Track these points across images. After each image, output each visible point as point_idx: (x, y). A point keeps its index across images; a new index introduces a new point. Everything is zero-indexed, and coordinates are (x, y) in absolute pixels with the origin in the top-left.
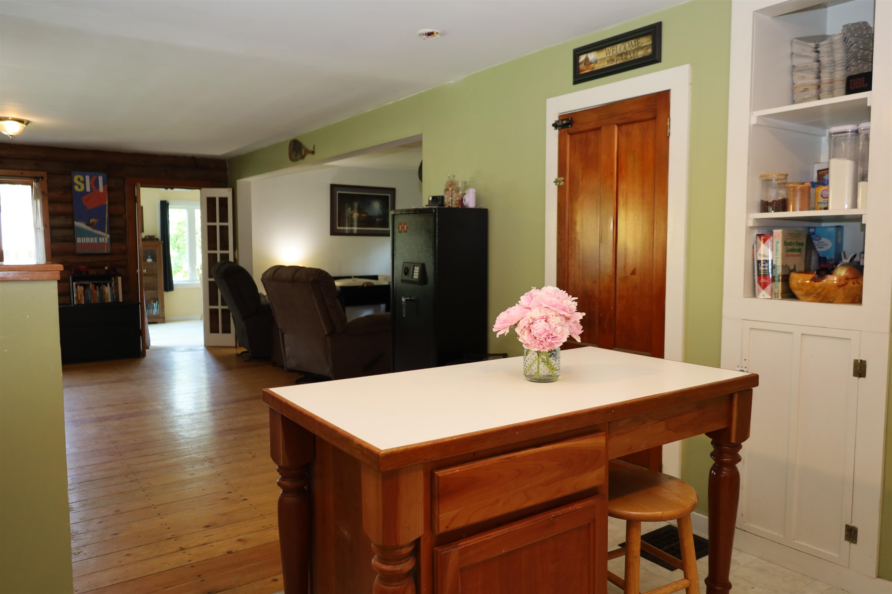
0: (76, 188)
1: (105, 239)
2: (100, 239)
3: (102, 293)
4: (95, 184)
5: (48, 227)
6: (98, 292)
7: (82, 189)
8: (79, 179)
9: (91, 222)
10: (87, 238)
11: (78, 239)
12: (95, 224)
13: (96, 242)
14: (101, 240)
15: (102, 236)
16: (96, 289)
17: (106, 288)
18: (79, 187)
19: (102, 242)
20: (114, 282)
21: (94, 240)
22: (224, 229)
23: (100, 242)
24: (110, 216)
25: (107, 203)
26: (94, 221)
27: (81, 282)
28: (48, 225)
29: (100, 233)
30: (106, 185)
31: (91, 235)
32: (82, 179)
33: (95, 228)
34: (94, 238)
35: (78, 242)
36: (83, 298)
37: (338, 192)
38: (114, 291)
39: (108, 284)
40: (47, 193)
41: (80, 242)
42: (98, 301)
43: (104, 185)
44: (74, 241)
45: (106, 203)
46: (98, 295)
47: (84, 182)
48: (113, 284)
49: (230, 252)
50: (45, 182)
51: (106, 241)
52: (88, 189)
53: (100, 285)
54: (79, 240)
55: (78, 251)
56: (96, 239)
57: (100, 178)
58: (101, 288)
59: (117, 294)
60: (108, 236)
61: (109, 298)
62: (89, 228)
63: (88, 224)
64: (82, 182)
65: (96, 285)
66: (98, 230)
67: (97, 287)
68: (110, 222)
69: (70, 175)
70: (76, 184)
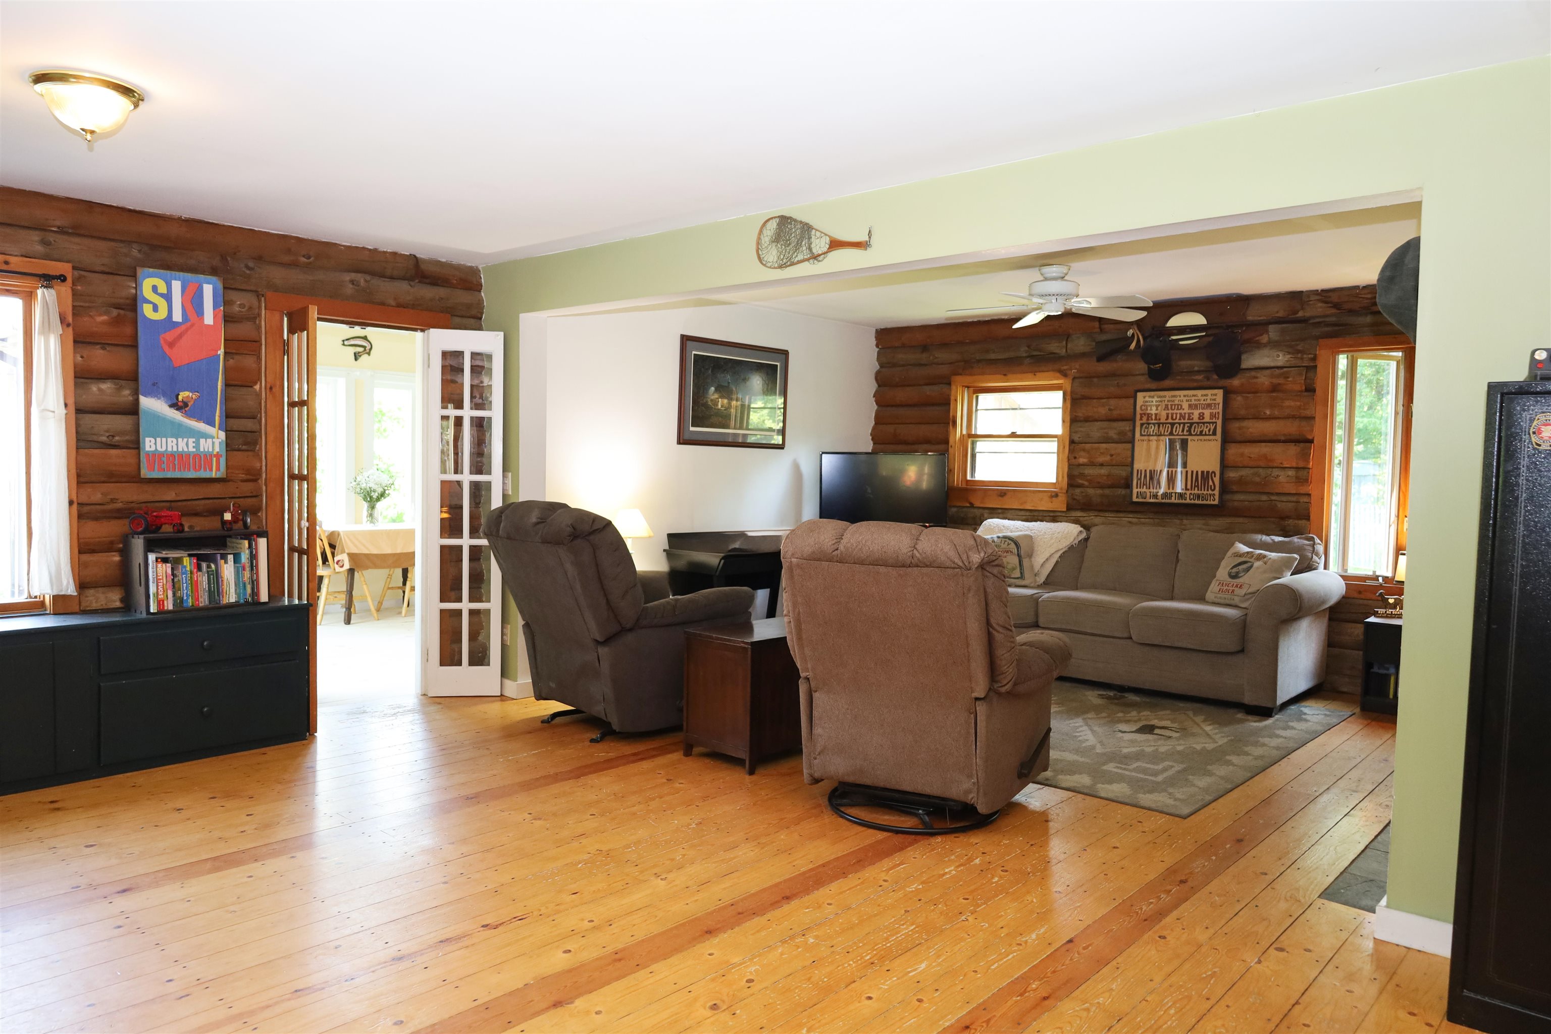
0: (147, 310)
1: (213, 443)
2: (202, 441)
3: (216, 578)
4: (194, 302)
5: (72, 408)
6: (205, 578)
7: (162, 314)
8: (155, 289)
9: (180, 398)
10: (169, 440)
11: (147, 440)
12: (190, 404)
13: (191, 449)
14: (206, 446)
15: (206, 436)
16: (199, 568)
17: (225, 565)
18: (155, 308)
19: (206, 450)
20: (247, 552)
21: (187, 445)
22: (481, 426)
23: (202, 450)
24: (227, 385)
25: (221, 352)
26: (188, 397)
27: (164, 554)
28: (71, 401)
29: (202, 426)
30: (222, 308)
31: (179, 431)
32: (162, 289)
33: (190, 415)
34: (188, 441)
35: (147, 449)
36: (170, 594)
37: (694, 352)
38: (247, 574)
39: (230, 558)
40: (70, 319)
41: (153, 449)
42: (204, 601)
43: (215, 306)
44: (136, 445)
45: (219, 352)
46: (205, 584)
47: (168, 297)
48: (245, 557)
49: (495, 477)
50: (66, 289)
51: (217, 449)
52: (177, 317)
53: (209, 559)
54: (149, 444)
55: (145, 473)
56: (191, 440)
57: (208, 290)
58: (213, 566)
59: (255, 583)
60: (222, 435)
61: (231, 591)
62: (175, 415)
63: (176, 405)
64: (162, 295)
65: (200, 558)
66: (199, 419)
67: (204, 565)
68: (227, 399)
69: (134, 276)
70: (149, 302)
